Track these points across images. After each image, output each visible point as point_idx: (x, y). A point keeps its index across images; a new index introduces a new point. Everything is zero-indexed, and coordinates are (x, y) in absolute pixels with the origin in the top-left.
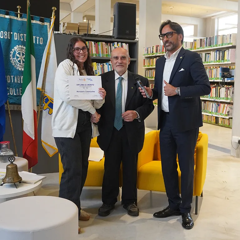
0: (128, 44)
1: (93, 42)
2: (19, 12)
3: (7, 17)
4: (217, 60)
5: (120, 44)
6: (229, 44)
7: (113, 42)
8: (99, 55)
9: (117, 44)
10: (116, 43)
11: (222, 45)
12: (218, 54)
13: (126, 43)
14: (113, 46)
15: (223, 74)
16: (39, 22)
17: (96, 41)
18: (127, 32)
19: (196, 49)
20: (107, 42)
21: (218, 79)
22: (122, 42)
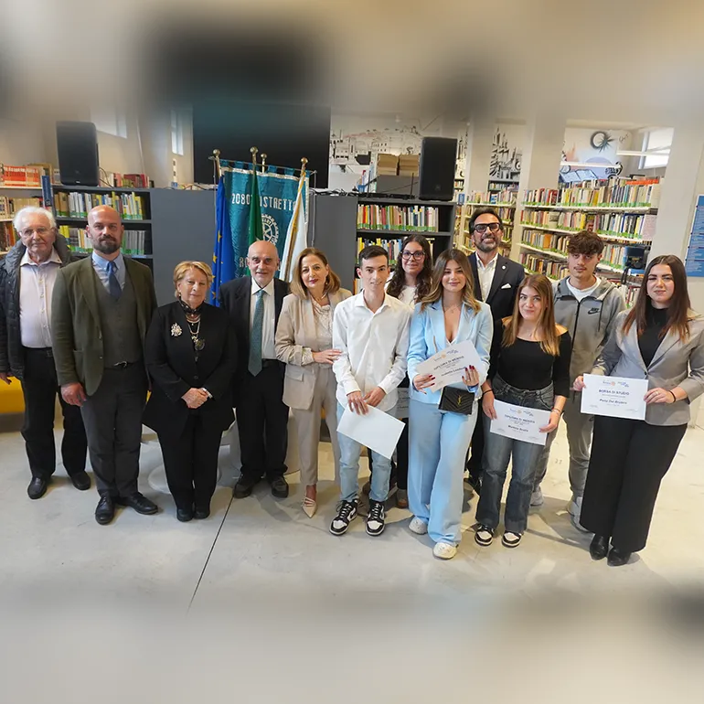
0: (437, 209)
1: (377, 207)
2: (263, 163)
3: (245, 172)
4: (624, 231)
5: (423, 208)
6: (644, 205)
7: (413, 205)
8: (387, 226)
9: (419, 208)
10: (416, 207)
11: (634, 206)
12: (626, 222)
13: (434, 206)
14: (411, 211)
15: (630, 259)
16: (292, 178)
17: (383, 205)
18: (438, 187)
19: (596, 206)
20: (401, 205)
21: (619, 267)
22: (426, 206)
